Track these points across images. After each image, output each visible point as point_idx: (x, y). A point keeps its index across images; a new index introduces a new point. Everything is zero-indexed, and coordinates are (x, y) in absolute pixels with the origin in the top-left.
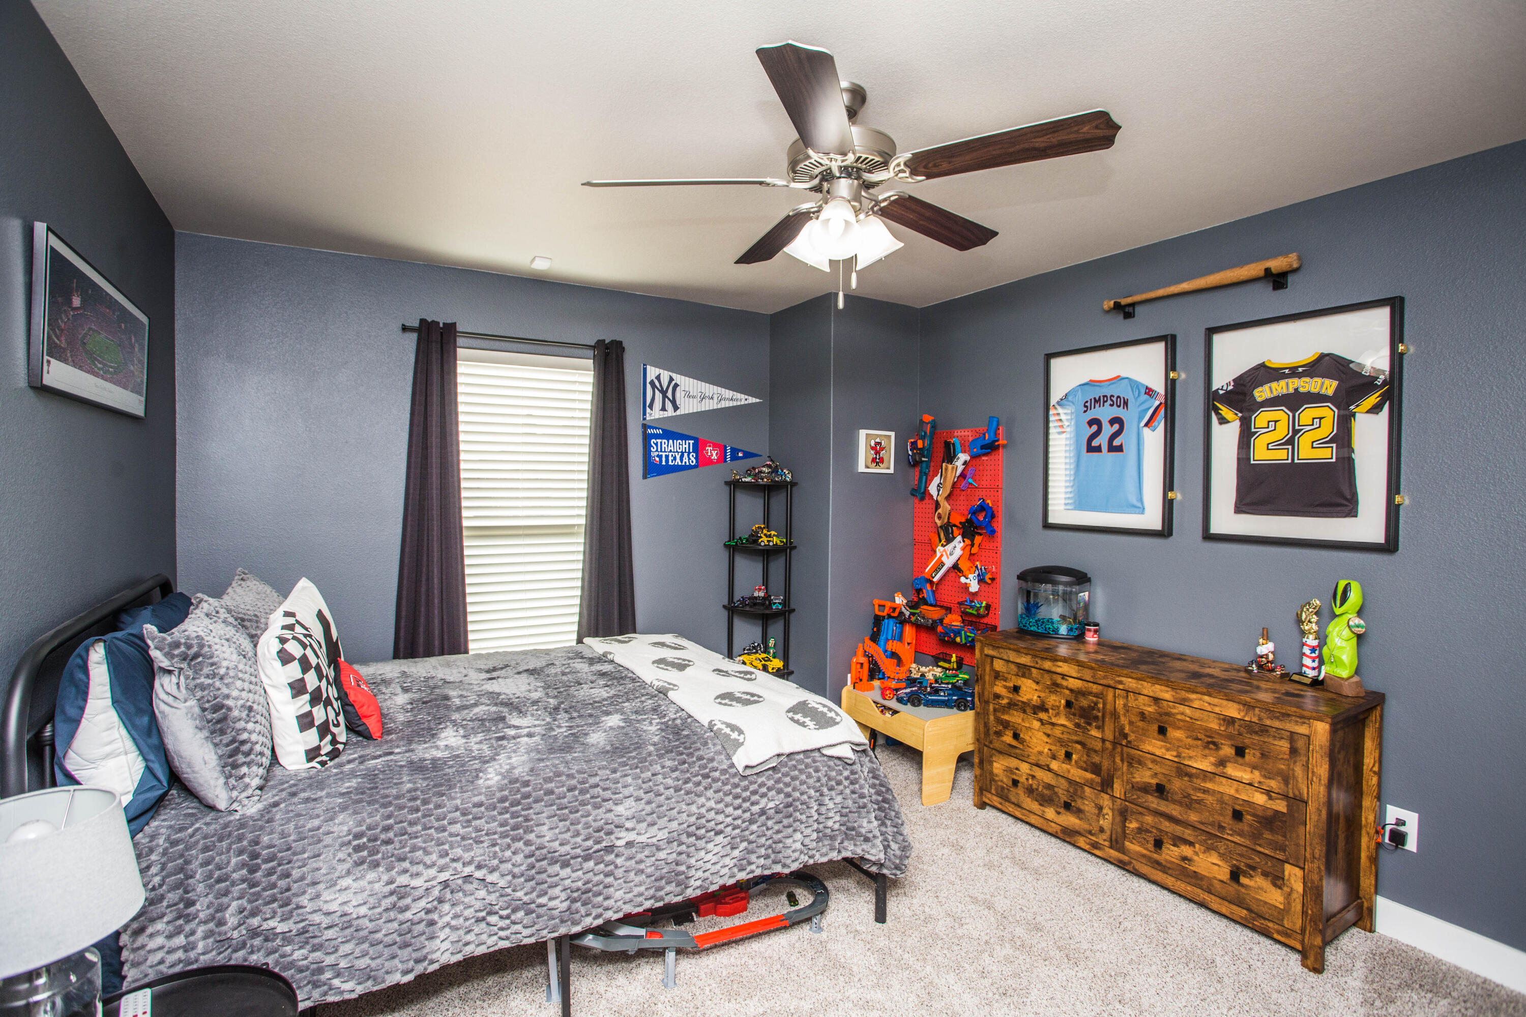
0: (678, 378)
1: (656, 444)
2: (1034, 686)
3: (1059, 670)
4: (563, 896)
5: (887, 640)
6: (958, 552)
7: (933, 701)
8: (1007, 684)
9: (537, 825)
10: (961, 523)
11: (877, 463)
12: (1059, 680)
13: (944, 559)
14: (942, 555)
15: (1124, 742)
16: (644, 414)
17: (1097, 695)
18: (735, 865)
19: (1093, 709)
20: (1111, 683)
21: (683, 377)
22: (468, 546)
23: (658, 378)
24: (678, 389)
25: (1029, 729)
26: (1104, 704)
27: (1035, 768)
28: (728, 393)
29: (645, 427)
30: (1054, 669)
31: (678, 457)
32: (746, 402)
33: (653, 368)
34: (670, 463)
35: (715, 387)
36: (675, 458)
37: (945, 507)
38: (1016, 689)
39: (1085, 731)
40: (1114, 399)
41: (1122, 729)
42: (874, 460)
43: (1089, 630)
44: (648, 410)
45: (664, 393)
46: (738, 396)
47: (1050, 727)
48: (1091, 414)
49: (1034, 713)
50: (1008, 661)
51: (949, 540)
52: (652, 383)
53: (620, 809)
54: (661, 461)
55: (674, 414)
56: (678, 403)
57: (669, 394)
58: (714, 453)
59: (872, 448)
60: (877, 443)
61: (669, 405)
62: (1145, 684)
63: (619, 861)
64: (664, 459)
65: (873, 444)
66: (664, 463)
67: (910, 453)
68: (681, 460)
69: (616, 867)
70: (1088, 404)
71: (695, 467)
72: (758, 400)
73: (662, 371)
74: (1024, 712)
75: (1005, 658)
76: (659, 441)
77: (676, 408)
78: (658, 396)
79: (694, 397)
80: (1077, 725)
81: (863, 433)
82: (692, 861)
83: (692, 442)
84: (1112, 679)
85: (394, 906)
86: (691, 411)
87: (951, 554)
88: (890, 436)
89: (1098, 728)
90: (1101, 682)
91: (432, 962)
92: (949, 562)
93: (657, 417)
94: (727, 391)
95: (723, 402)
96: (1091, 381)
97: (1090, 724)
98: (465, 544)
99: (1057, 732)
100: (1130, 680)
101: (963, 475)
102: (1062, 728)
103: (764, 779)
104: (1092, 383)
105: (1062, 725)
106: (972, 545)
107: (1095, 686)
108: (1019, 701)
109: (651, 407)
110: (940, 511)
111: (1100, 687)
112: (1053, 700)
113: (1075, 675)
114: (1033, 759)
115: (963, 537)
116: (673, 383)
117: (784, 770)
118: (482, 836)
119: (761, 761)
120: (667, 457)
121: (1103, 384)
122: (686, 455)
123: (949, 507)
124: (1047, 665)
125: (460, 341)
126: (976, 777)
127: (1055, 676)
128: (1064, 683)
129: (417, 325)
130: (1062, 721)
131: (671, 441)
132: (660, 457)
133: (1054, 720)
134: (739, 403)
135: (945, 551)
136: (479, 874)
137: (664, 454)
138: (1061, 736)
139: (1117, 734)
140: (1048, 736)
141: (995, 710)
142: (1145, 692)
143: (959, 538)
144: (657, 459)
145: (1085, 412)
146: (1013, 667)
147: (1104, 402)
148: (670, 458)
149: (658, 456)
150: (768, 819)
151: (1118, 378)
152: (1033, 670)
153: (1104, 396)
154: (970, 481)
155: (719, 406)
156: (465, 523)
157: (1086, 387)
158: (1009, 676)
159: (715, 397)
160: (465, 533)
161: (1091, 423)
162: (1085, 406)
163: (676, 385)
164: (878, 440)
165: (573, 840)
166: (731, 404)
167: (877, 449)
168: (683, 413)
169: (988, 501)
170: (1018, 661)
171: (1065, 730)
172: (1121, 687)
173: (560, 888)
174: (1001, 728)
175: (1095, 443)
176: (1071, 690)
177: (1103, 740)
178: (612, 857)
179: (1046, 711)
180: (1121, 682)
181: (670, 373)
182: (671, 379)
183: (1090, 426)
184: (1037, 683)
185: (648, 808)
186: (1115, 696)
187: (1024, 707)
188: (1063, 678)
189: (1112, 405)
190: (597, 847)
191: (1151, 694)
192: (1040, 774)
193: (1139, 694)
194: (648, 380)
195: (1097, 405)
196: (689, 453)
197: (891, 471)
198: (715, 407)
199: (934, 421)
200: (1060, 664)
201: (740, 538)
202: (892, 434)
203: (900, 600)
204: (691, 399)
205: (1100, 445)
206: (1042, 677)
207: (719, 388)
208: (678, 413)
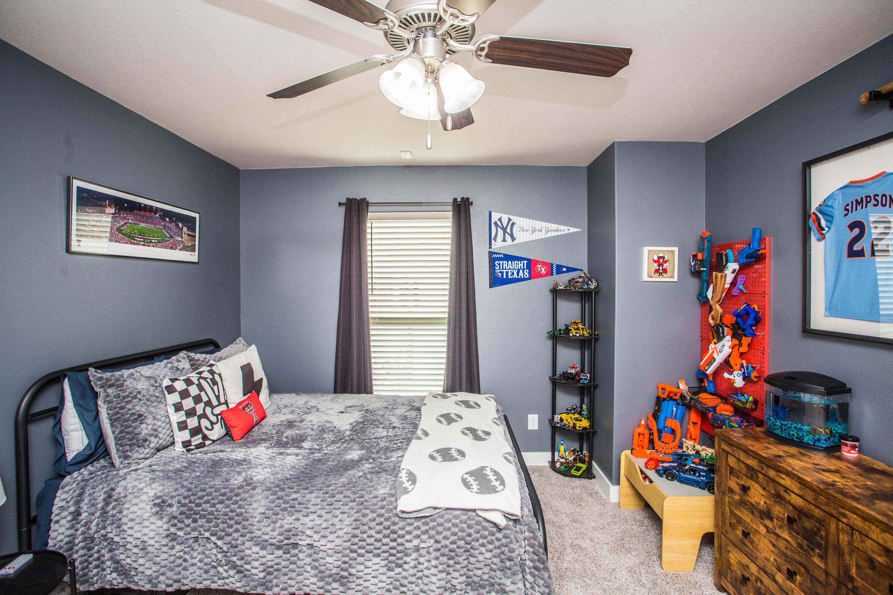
0: (514, 219)
1: (499, 265)
2: (761, 491)
3: (782, 482)
4: (261, 568)
5: (666, 418)
6: (727, 351)
7: (686, 479)
8: (740, 482)
9: (252, 517)
10: (731, 324)
11: (660, 274)
12: (782, 493)
13: (715, 355)
14: (713, 352)
15: (850, 586)
16: (490, 244)
17: (818, 520)
18: (391, 583)
19: (816, 534)
20: (834, 512)
21: (518, 218)
22: (372, 329)
23: (500, 220)
24: (515, 226)
25: (757, 532)
26: (827, 534)
27: (762, 573)
28: (553, 226)
29: (491, 253)
30: (777, 479)
31: (515, 273)
32: (569, 232)
33: (496, 214)
34: (510, 277)
35: (543, 223)
36: (513, 274)
37: (718, 309)
38: (745, 489)
39: (808, 556)
40: (879, 198)
41: (847, 570)
42: (657, 271)
43: (846, 445)
44: (493, 242)
45: (504, 229)
46: (562, 227)
47: (775, 537)
48: (854, 217)
49: (761, 518)
50: (739, 460)
51: (720, 338)
52: (496, 223)
53: (306, 520)
54: (503, 275)
55: (512, 243)
56: (515, 236)
57: (508, 230)
58: (543, 269)
59: (655, 261)
60: (659, 258)
61: (508, 237)
62: (874, 528)
63: (301, 556)
64: (505, 274)
65: (656, 258)
66: (505, 277)
67: (692, 264)
68: (518, 275)
69: (299, 559)
70: (849, 207)
71: (528, 279)
72: (578, 230)
73: (502, 215)
74: (753, 513)
75: (737, 456)
76: (501, 262)
77: (513, 239)
78: (500, 232)
79: (527, 231)
80: (800, 545)
81: (646, 249)
82: (353, 571)
83: (525, 262)
84: (835, 509)
85: (167, 545)
86: (525, 241)
87: (721, 352)
88: (673, 252)
89: (820, 557)
90: (823, 508)
91: (183, 585)
92: (719, 358)
93: (499, 246)
94: (553, 225)
95: (549, 233)
96: (851, 182)
97: (813, 550)
98: (371, 328)
99: (782, 545)
100: (855, 516)
101: (734, 283)
102: (785, 543)
103: (420, 523)
104: (853, 184)
105: (786, 540)
106: (740, 345)
107: (817, 511)
108: (748, 501)
109: (495, 239)
110: (713, 313)
111: (822, 514)
112: (777, 510)
113: (797, 491)
114: (760, 562)
115: (733, 337)
116: (511, 222)
117: (440, 520)
118: (219, 515)
119: (416, 509)
120: (507, 273)
121: (864, 183)
122: (521, 271)
123: (721, 310)
124: (772, 473)
125: (370, 208)
126: (716, 559)
127: (778, 487)
128: (788, 497)
129: (345, 202)
130: (785, 535)
131: (510, 262)
132: (502, 273)
133: (778, 531)
134: (562, 233)
135: (715, 348)
136: (213, 538)
137: (505, 271)
138: (785, 551)
139: (841, 572)
140: (774, 546)
141: (730, 503)
142: (874, 537)
143: (728, 338)
144: (500, 274)
145: (846, 215)
146: (743, 466)
147: (867, 202)
148: (510, 274)
149: (500, 272)
150: (420, 556)
151: (883, 175)
152: (759, 474)
153: (866, 197)
154: (741, 287)
155: (547, 236)
156: (371, 315)
157: (847, 190)
158: (741, 475)
159: (544, 230)
160: (371, 321)
161: (852, 227)
162: (846, 210)
163: (513, 224)
164: (661, 255)
165: (271, 533)
166: (556, 234)
167: (660, 262)
168: (518, 242)
169: (755, 306)
170: (747, 462)
171: (789, 546)
172: (845, 520)
173: (259, 562)
174: (735, 521)
175: (857, 247)
176: (794, 507)
177: (827, 574)
178: (296, 551)
179: (771, 519)
180: (845, 516)
181: (509, 216)
182: (510, 220)
183: (851, 230)
184: (764, 489)
185: (324, 525)
186: (837, 528)
187: (752, 508)
188: (785, 491)
189: (875, 205)
190: (286, 542)
191: (881, 541)
192: (767, 581)
193: (866, 536)
194: (493, 222)
195: (859, 207)
196: (524, 270)
197: (675, 279)
198: (544, 237)
199: (711, 236)
200: (783, 476)
201: (560, 329)
202: (676, 249)
203: (683, 387)
204: (525, 233)
205: (863, 249)
206: (768, 484)
207: (547, 223)
208: (515, 242)
